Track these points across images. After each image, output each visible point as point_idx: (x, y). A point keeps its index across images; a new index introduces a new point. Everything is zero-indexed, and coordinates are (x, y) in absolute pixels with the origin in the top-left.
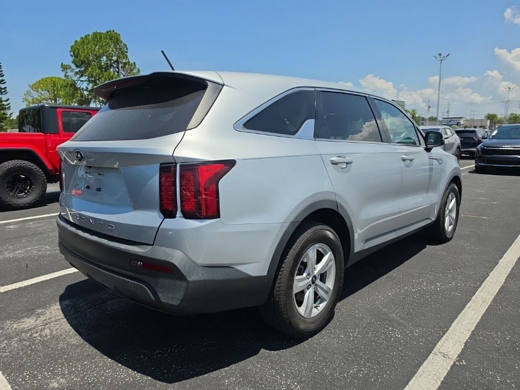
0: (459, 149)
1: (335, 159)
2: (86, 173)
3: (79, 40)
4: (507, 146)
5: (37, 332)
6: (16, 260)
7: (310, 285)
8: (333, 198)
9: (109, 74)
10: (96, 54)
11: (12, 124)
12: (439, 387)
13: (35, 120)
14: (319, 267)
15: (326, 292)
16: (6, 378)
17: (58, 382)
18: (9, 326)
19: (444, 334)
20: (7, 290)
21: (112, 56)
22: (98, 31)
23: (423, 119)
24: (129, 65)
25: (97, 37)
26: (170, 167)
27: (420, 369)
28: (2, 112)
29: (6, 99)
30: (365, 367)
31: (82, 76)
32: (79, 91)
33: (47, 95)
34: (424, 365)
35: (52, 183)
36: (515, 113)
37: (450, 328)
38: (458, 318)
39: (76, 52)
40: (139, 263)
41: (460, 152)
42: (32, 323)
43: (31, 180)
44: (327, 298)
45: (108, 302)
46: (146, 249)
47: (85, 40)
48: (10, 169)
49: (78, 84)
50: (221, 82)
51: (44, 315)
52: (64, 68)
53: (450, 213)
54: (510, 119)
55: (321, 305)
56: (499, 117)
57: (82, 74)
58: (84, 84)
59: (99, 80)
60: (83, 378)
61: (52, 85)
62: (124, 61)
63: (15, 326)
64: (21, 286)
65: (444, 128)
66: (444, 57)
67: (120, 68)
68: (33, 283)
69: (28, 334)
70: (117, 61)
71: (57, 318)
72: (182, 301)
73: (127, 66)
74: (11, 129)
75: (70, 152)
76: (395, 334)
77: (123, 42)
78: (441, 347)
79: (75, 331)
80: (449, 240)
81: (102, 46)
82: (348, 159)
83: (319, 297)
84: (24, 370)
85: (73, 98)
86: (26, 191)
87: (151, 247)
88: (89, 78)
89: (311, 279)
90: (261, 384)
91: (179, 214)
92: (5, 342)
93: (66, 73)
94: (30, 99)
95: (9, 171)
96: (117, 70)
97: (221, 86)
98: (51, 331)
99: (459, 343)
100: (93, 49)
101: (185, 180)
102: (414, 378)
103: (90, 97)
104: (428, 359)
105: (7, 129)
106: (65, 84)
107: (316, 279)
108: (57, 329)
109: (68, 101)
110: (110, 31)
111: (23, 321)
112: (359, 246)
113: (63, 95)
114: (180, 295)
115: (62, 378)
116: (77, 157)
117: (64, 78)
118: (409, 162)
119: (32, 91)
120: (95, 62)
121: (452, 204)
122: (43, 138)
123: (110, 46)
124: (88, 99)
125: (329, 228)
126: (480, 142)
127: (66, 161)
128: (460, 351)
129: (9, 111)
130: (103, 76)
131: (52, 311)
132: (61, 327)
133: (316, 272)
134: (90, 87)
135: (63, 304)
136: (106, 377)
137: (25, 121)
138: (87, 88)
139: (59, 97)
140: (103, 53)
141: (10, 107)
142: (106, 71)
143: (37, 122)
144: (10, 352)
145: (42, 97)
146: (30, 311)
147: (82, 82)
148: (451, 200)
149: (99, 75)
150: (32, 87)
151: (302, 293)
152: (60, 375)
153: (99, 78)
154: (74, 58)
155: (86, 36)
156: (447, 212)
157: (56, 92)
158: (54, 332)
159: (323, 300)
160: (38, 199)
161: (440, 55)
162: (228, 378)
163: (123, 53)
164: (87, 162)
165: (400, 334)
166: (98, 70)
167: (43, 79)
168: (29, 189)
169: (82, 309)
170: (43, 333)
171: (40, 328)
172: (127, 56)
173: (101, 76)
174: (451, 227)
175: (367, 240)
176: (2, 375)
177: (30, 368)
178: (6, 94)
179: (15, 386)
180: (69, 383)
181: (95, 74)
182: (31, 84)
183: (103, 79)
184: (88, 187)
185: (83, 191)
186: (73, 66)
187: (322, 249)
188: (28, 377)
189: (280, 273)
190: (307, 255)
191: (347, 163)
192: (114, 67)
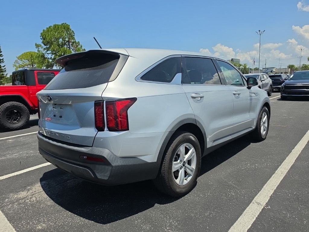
0: (272, 86)
1: (194, 95)
2: (53, 108)
3: (45, 29)
4: (299, 84)
5: (28, 199)
6: (13, 159)
7: (182, 167)
8: (193, 117)
9: (64, 49)
10: (56, 37)
11: (7, 80)
12: (255, 221)
13: (22, 78)
14: (187, 156)
15: (192, 171)
16: (12, 225)
17: (41, 226)
18: (12, 196)
19: (259, 192)
20: (10, 176)
21: (65, 38)
22: (57, 24)
23: (251, 69)
24: (76, 43)
25: (56, 27)
26: (100, 103)
27: (244, 212)
28: (1, 73)
29: (3, 66)
30: (214, 211)
31: (47, 51)
32: (46, 60)
33: (27, 62)
34: (247, 209)
35: (32, 114)
36: (305, 64)
37: (262, 189)
38: (267, 183)
39: (44, 37)
40: (85, 157)
41: (272, 88)
42: (25, 194)
43: (21, 113)
44: (192, 174)
45: (68, 182)
46: (88, 149)
47: (49, 29)
48: (8, 107)
49: (46, 55)
50: (127, 54)
51: (32, 189)
52: (37, 46)
53: (264, 124)
54: (302, 67)
55: (189, 178)
56: (296, 66)
57: (48, 49)
58: (49, 56)
59: (58, 53)
60: (55, 223)
61: (31, 57)
62: (72, 41)
63: (16, 196)
64: (18, 174)
65: (262, 75)
66: (262, 32)
67: (70, 45)
68: (24, 172)
69: (23, 201)
70: (68, 41)
71: (39, 191)
72: (109, 177)
73: (74, 44)
74: (7, 83)
75: (44, 96)
76: (231, 193)
77: (72, 30)
78: (257, 199)
79: (50, 198)
80: (264, 139)
81: (59, 33)
82: (201, 95)
83: (188, 174)
84: (22, 220)
85: (43, 64)
86: (18, 120)
87: (91, 148)
88: (52, 52)
89: (182, 163)
90: (155, 223)
91: (106, 129)
92: (10, 205)
93: (38, 49)
94: (18, 65)
95: (8, 109)
96: (69, 46)
97: (127, 57)
98: (36, 198)
99: (267, 196)
100: (54, 35)
101: (109, 110)
102: (241, 216)
103: (53, 63)
104: (249, 206)
105: (4, 83)
106: (38, 56)
107: (185, 163)
108: (40, 197)
109: (40, 65)
110: (64, 24)
111: (19, 193)
112: (209, 144)
113: (37, 62)
114: (108, 174)
115: (44, 224)
116: (48, 99)
117: (37, 52)
118: (237, 95)
119: (19, 60)
120: (55, 42)
121: (265, 118)
122: (27, 88)
123: (64, 33)
124: (52, 64)
125: (191, 134)
126: (283, 82)
127: (41, 101)
128: (267, 201)
129: (6, 72)
130: (60, 50)
131: (36, 187)
132: (42, 196)
133: (185, 160)
134: (53, 57)
135: (42, 183)
136: (68, 222)
137: (16, 78)
138: (51, 58)
139: (35, 63)
140: (60, 37)
141: (6, 70)
142: (62, 47)
143: (23, 79)
144: (14, 210)
145: (25, 63)
146: (24, 188)
147: (48, 54)
148: (264, 117)
149: (58, 49)
150: (18, 58)
151: (178, 171)
152: (42, 222)
153: (58, 51)
154: (43, 40)
155: (49, 27)
156: (262, 123)
157: (33, 60)
158: (38, 199)
159: (190, 175)
160: (25, 124)
161: (259, 31)
162: (137, 220)
163: (72, 36)
164: (54, 101)
165: (234, 193)
166: (57, 46)
167: (25, 53)
168: (20, 118)
169: (53, 186)
170: (32, 200)
171: (30, 197)
172: (74, 38)
173: (59, 50)
174: (264, 132)
175: (214, 141)
176: (9, 224)
177: (25, 219)
178: (3, 63)
179: (17, 229)
180: (47, 226)
181: (55, 49)
182: (18, 56)
183: (60, 52)
184: (55, 116)
185: (51, 118)
186: (43, 45)
187: (188, 146)
188: (24, 224)
189: (164, 160)
190: (180, 150)
191: (201, 97)
192: (66, 44)
